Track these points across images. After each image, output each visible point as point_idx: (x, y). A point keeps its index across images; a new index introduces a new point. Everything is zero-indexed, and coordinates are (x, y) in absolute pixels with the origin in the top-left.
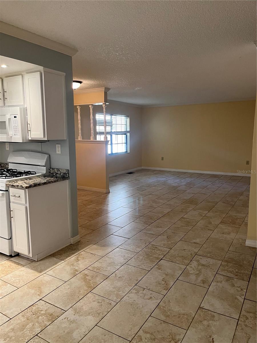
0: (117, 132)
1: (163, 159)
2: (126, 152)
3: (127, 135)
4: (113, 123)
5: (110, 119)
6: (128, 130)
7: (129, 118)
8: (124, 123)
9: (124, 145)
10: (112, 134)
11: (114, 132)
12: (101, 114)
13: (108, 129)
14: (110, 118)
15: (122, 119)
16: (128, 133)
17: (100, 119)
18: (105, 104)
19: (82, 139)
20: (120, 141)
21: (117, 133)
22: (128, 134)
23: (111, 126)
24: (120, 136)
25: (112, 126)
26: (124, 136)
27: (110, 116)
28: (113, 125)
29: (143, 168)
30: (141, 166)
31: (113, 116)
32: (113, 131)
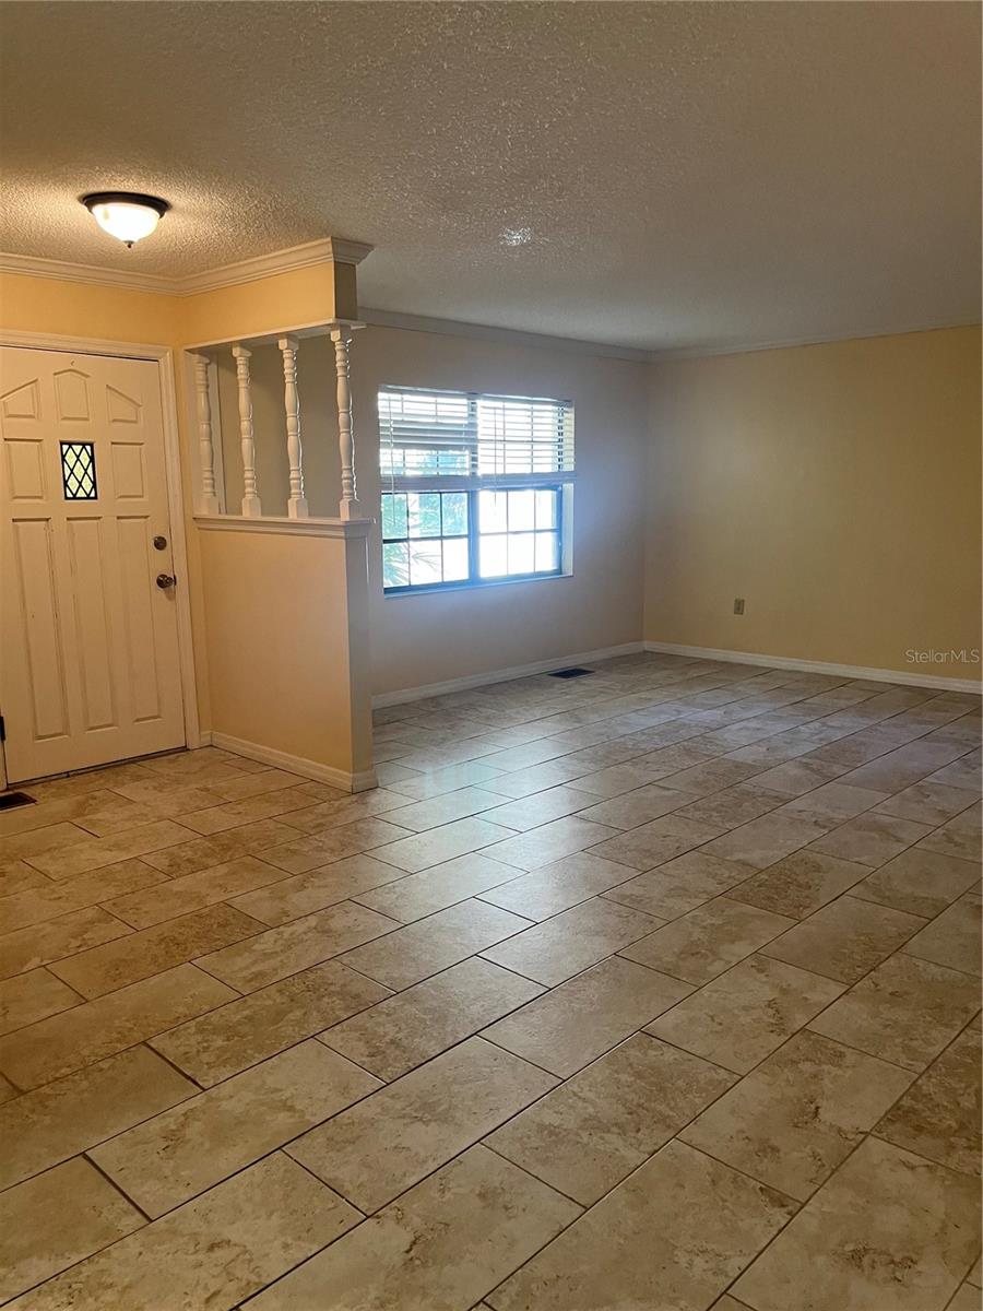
0: (504, 476)
1: (739, 607)
2: (559, 571)
3: (561, 492)
4: (482, 433)
5: (466, 415)
6: (569, 467)
7: (573, 410)
8: (550, 434)
9: (548, 541)
10: (478, 485)
11: (486, 476)
12: (410, 392)
13: (458, 464)
14: (465, 409)
15: (535, 414)
16: (567, 482)
17: (407, 415)
18: (344, 329)
19: (263, 514)
20: (522, 520)
21: (508, 483)
22: (569, 487)
23: (474, 450)
24: (522, 499)
25: (476, 447)
26: (547, 497)
27: (465, 401)
28: (480, 445)
29: (647, 645)
30: (641, 640)
31: (480, 403)
32: (482, 470)
